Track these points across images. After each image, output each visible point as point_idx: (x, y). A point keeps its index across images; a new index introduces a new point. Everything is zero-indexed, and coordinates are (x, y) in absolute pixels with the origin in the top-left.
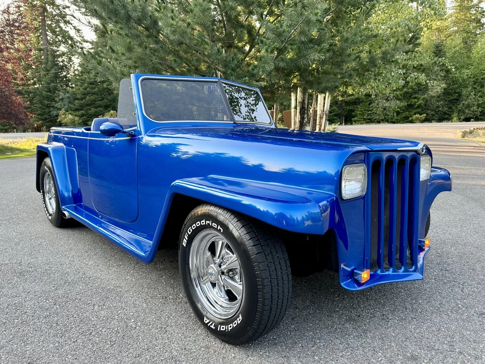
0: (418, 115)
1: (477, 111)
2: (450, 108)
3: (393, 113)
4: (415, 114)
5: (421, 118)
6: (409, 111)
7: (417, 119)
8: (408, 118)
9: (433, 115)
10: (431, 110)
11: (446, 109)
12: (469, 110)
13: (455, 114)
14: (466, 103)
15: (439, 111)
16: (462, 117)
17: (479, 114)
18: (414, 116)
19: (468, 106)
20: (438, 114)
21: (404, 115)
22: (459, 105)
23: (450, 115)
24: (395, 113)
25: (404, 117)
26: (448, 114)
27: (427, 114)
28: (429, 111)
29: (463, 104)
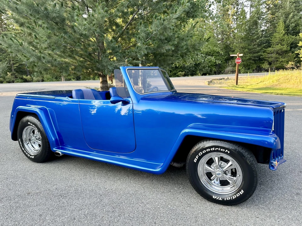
0: (181, 72)
1: (208, 70)
2: (196, 68)
3: (168, 71)
4: (179, 72)
5: (182, 74)
6: (176, 70)
7: (180, 74)
8: (175, 74)
9: (188, 72)
10: (187, 69)
11: (194, 69)
12: (205, 69)
13: (198, 72)
14: (203, 65)
15: (190, 70)
16: (202, 73)
17: (209, 71)
18: (179, 73)
19: (204, 67)
20: (190, 72)
21: (174, 72)
22: (200, 66)
23: (196, 72)
24: (169, 71)
25: (174, 74)
26: (195, 72)
27: (185, 72)
28: (186, 70)
29: (202, 66)
